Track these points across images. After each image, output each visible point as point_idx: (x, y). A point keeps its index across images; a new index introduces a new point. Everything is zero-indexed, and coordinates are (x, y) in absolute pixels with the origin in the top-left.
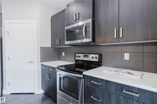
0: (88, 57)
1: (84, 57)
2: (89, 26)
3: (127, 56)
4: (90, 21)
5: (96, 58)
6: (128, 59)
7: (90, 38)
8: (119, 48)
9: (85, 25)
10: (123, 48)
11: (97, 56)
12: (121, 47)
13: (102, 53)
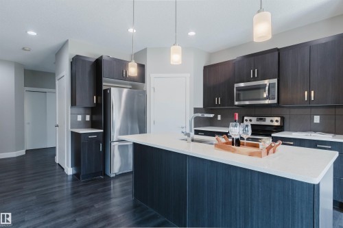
0: (265, 121)
1: (257, 120)
2: (274, 87)
3: (317, 119)
4: (275, 81)
5: (277, 121)
6: (318, 122)
7: (274, 99)
8: (308, 111)
9: (268, 85)
10: (313, 110)
11: (279, 119)
12: (309, 110)
13: (284, 116)
